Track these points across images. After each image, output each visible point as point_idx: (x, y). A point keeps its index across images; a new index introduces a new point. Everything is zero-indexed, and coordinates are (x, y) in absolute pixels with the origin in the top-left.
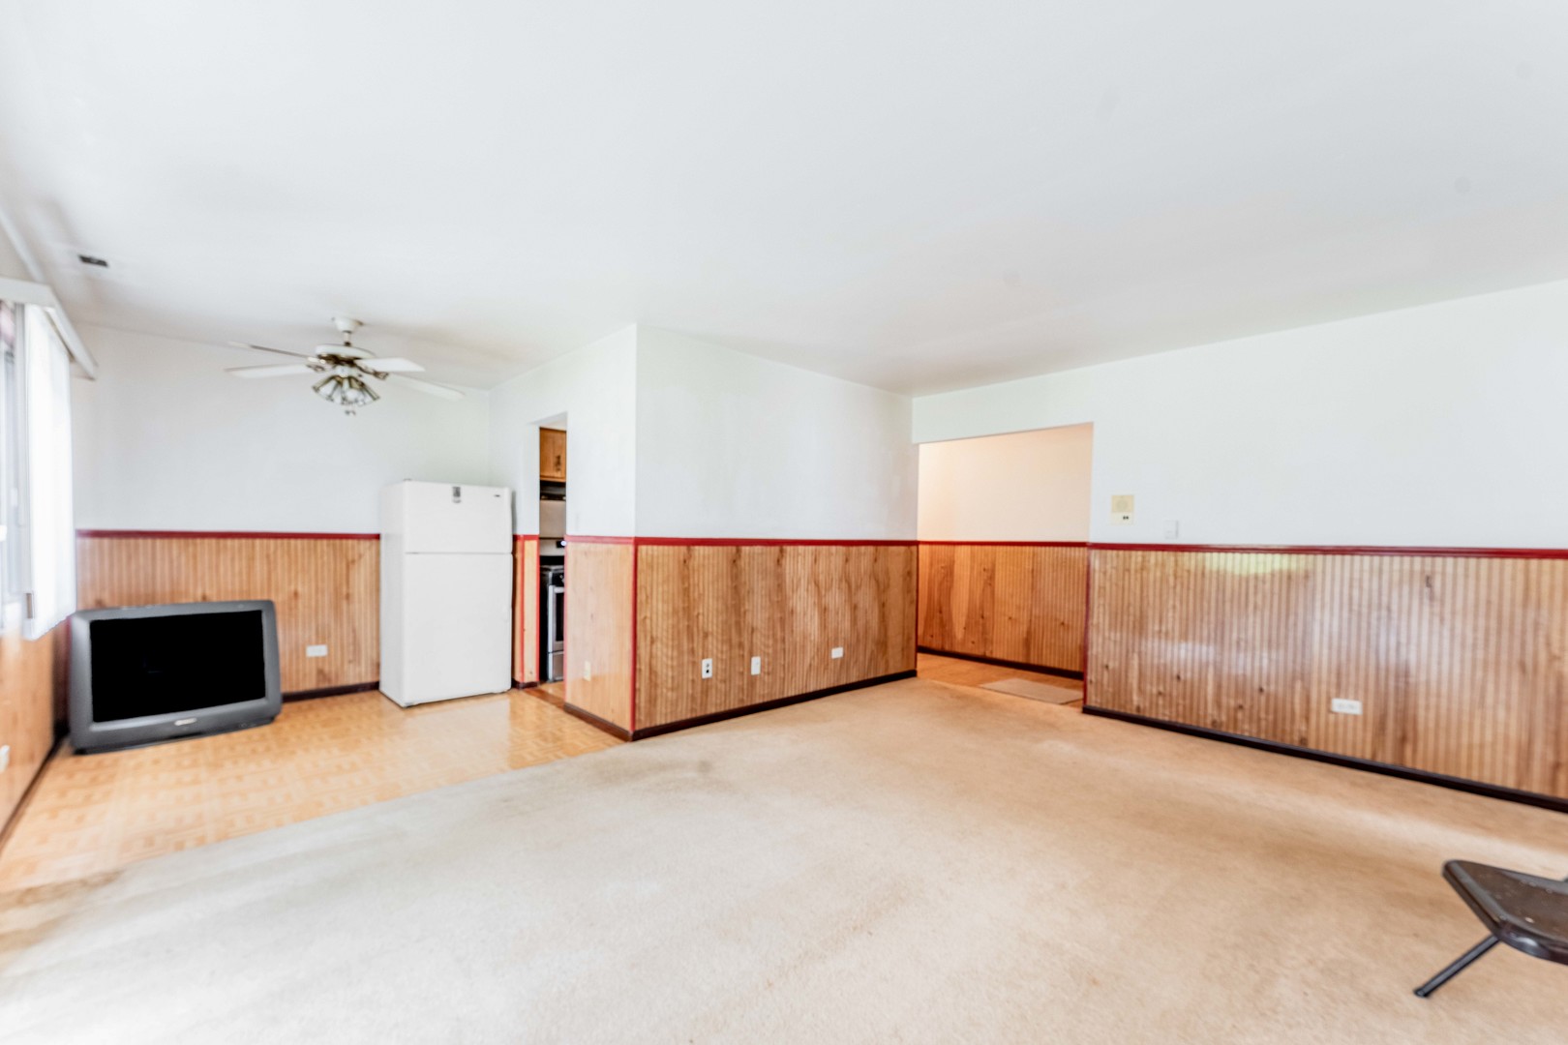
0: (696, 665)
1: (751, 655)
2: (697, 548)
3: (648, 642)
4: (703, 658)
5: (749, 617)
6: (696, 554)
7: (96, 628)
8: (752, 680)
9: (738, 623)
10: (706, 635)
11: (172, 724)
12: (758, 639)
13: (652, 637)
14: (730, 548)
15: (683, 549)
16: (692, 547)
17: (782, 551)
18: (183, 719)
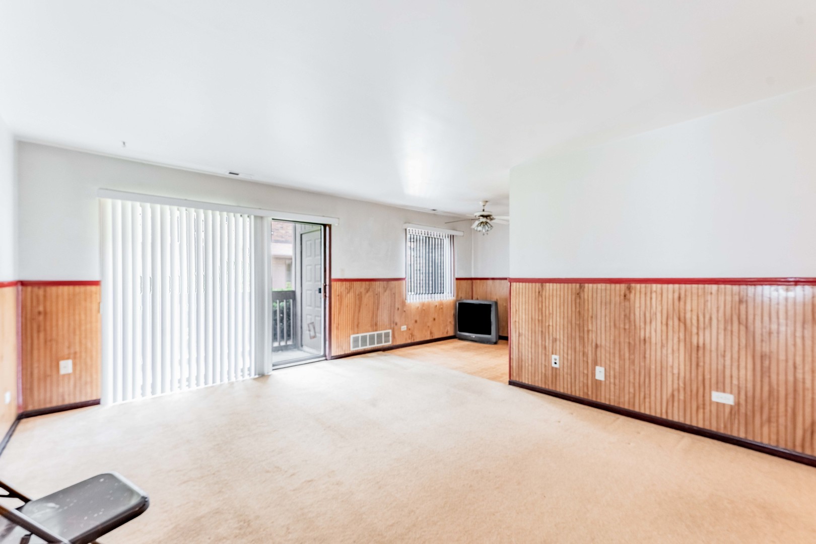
0: (547, 357)
1: (595, 363)
2: (548, 284)
3: (517, 335)
4: (553, 354)
5: (592, 336)
6: (547, 288)
7: (459, 304)
8: (597, 383)
9: (582, 339)
10: (555, 340)
11: (470, 336)
12: (602, 354)
13: (519, 333)
14: (574, 285)
15: (538, 285)
16: (544, 284)
17: (629, 289)
18: (473, 336)
